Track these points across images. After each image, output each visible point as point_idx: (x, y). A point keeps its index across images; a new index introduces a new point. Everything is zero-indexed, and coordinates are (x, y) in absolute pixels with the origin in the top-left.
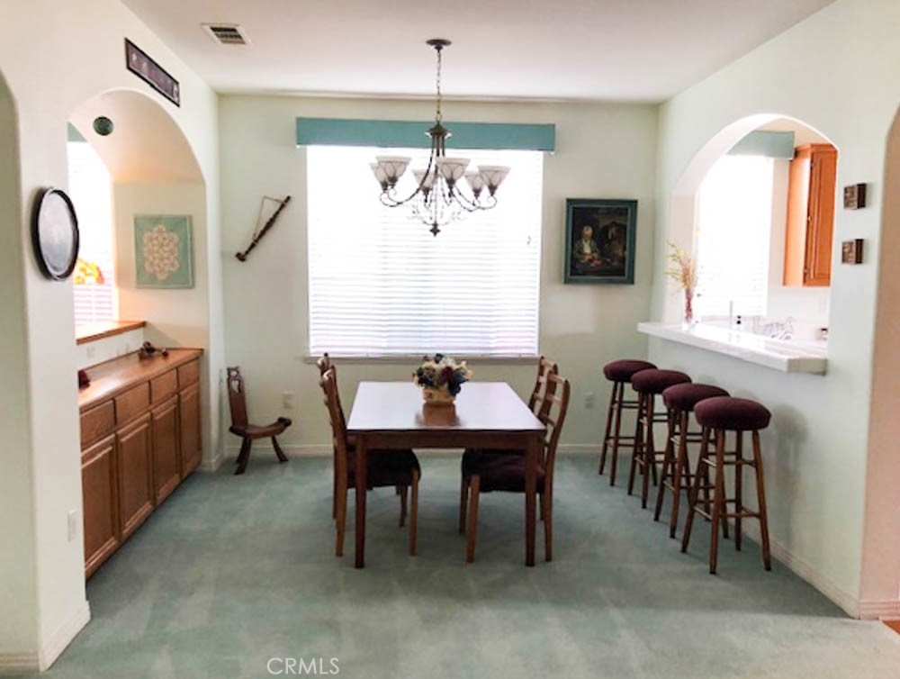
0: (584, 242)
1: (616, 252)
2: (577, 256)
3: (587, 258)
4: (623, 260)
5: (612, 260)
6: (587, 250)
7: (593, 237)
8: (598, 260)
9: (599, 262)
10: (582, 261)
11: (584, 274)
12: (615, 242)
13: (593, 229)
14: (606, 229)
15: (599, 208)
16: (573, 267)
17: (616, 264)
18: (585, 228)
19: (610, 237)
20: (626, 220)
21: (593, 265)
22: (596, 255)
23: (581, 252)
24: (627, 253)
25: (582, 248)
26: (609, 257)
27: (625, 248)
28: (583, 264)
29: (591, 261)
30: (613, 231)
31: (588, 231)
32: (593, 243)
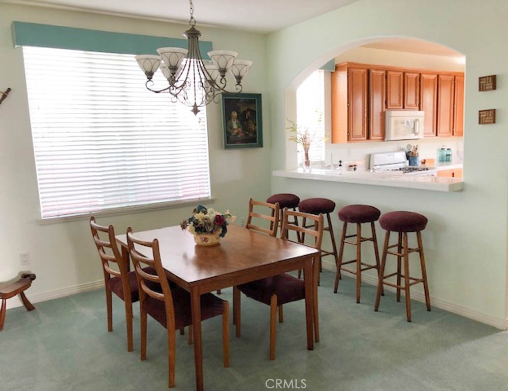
0: (233, 121)
1: (250, 127)
2: (229, 130)
3: (236, 131)
4: (255, 133)
5: (249, 133)
6: (235, 126)
7: (238, 118)
8: (242, 133)
9: (242, 134)
10: (233, 134)
11: (234, 142)
12: (250, 121)
13: (238, 114)
14: (245, 112)
15: (239, 99)
16: (228, 138)
17: (251, 135)
18: (233, 113)
19: (247, 118)
20: (255, 108)
21: (239, 136)
22: (240, 129)
23: (231, 128)
24: (257, 127)
25: (232, 125)
26: (247, 131)
27: (255, 125)
28: (233, 136)
29: (238, 133)
30: (248, 113)
31: (235, 114)
32: (238, 122)
